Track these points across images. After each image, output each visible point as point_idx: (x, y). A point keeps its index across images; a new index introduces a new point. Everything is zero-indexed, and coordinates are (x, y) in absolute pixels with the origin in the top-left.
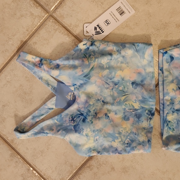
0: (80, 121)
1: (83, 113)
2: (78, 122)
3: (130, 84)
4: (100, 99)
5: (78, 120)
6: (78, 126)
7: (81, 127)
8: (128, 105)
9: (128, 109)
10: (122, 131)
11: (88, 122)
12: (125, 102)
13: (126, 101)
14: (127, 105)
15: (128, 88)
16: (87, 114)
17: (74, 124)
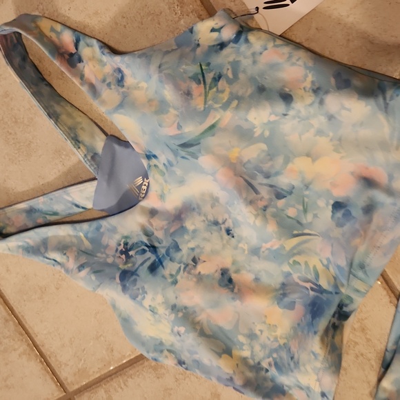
0: (142, 264)
1: (156, 244)
2: (137, 266)
3: (327, 205)
4: (220, 221)
5: (139, 259)
6: (134, 277)
7: (139, 284)
8: (303, 266)
9: (299, 278)
10: (261, 331)
11: (163, 277)
12: (294, 255)
13: (299, 253)
14: (297, 266)
15: (315, 216)
16: (168, 253)
17: (126, 267)
